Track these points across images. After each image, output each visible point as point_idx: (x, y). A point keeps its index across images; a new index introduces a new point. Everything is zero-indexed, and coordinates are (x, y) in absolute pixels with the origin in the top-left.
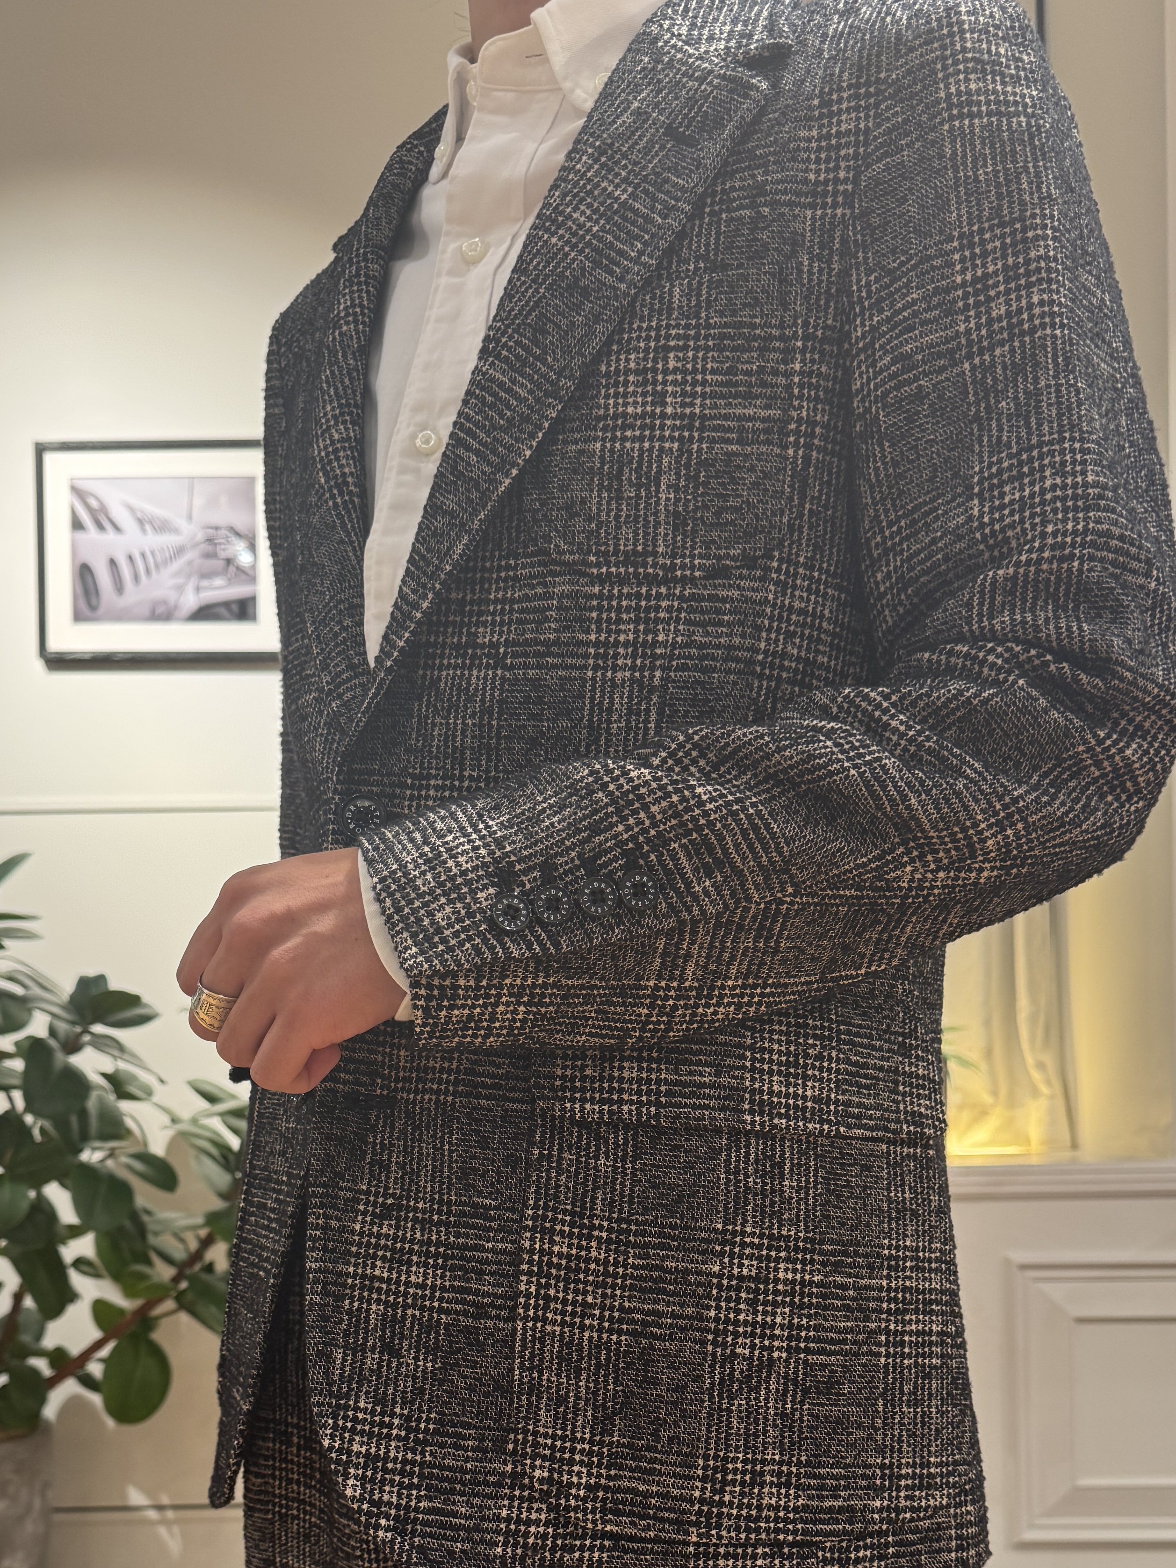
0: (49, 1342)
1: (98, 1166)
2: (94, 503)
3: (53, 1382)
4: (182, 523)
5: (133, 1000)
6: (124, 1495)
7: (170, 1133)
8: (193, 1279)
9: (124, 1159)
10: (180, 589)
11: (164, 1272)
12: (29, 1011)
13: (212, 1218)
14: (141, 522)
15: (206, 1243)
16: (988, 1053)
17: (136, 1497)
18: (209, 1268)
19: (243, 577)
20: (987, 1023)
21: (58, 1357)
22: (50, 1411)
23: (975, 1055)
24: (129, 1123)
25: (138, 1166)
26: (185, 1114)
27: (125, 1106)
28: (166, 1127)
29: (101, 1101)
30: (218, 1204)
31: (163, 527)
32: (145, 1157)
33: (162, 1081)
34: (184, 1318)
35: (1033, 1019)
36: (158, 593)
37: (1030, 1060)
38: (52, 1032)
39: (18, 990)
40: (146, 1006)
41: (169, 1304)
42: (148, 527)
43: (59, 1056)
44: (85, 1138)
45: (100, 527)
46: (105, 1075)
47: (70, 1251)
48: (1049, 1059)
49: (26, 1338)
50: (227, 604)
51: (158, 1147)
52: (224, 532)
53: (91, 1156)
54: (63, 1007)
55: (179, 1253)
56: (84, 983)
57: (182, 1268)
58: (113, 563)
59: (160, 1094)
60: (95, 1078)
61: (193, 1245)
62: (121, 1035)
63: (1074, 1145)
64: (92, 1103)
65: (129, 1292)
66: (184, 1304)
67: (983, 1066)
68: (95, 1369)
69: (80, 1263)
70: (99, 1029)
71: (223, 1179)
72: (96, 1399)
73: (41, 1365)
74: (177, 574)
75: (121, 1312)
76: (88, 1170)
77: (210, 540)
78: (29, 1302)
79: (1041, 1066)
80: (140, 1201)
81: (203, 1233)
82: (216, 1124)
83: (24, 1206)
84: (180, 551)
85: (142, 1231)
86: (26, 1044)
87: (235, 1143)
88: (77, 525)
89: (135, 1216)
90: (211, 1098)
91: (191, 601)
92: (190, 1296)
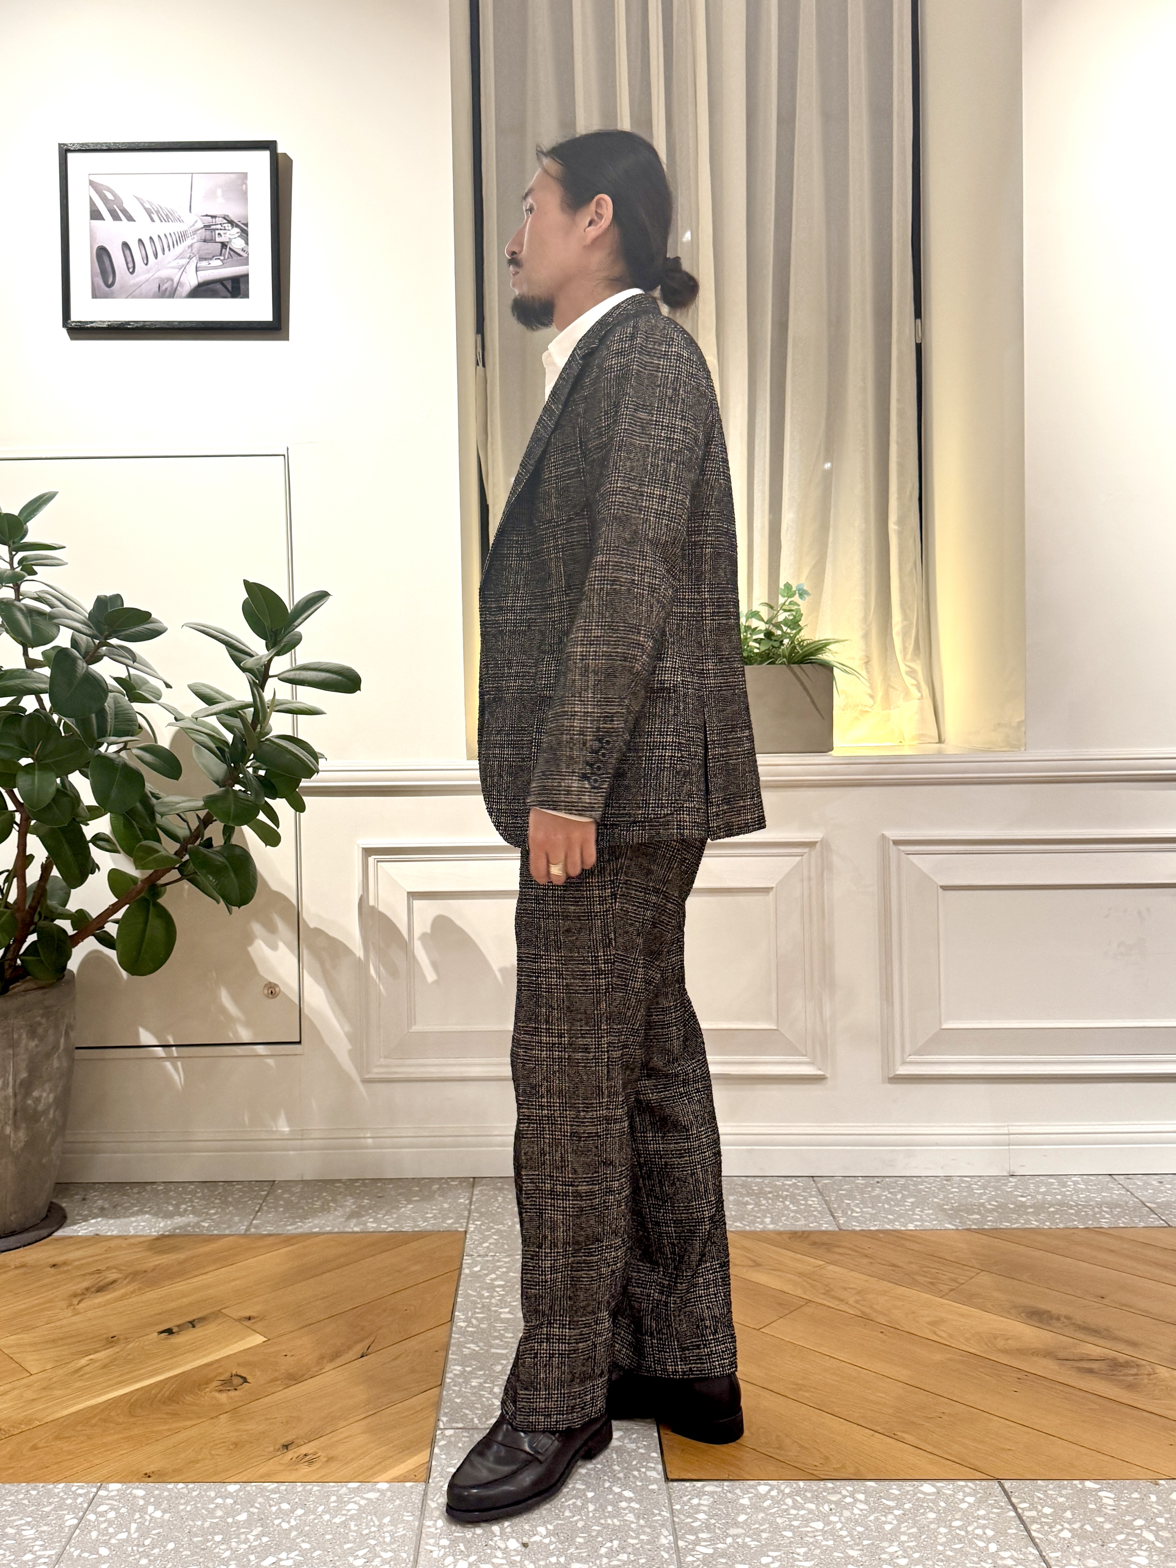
0: (72, 906)
1: (115, 756)
2: (110, 196)
3: (75, 940)
4: (183, 212)
5: (145, 616)
6: (137, 1035)
7: (174, 729)
8: (194, 854)
9: (135, 751)
10: (183, 269)
11: (170, 847)
12: (57, 626)
13: (210, 801)
14: (149, 212)
15: (206, 822)
16: (867, 662)
17: (146, 1037)
18: (209, 844)
19: (235, 257)
20: (866, 636)
21: (80, 919)
22: (73, 965)
23: (856, 664)
24: (141, 720)
25: (148, 757)
26: (188, 713)
27: (137, 706)
28: (169, 725)
29: (116, 701)
30: (216, 790)
31: (167, 217)
32: (154, 750)
33: (168, 686)
34: (186, 885)
35: (905, 634)
36: (164, 273)
37: (903, 668)
38: (74, 643)
39: (47, 609)
40: (155, 621)
41: (175, 874)
42: (155, 216)
43: (81, 664)
44: (103, 733)
45: (116, 217)
46: (117, 680)
47: (90, 830)
48: (918, 667)
49: (53, 903)
50: (221, 281)
51: (164, 741)
52: (219, 220)
53: (109, 749)
54: (84, 623)
55: (182, 831)
56: (101, 602)
57: (185, 845)
58: (125, 245)
59: (167, 697)
60: (111, 682)
61: (194, 824)
62: (135, 647)
63: (940, 741)
64: (109, 704)
65: (138, 865)
66: (185, 874)
67: (864, 673)
68: (111, 928)
69: (98, 839)
70: (114, 641)
71: (219, 768)
72: (112, 954)
73: (66, 925)
74: (180, 256)
75: (133, 880)
76: (105, 759)
77: (207, 227)
78: (55, 872)
79: (912, 673)
80: (149, 787)
81: (202, 814)
82: (213, 721)
83: (52, 790)
84: (182, 237)
85: (151, 812)
86: (53, 653)
87: (229, 737)
88: (95, 215)
89: (145, 800)
90: (208, 700)
91: (191, 280)
92: (191, 867)
